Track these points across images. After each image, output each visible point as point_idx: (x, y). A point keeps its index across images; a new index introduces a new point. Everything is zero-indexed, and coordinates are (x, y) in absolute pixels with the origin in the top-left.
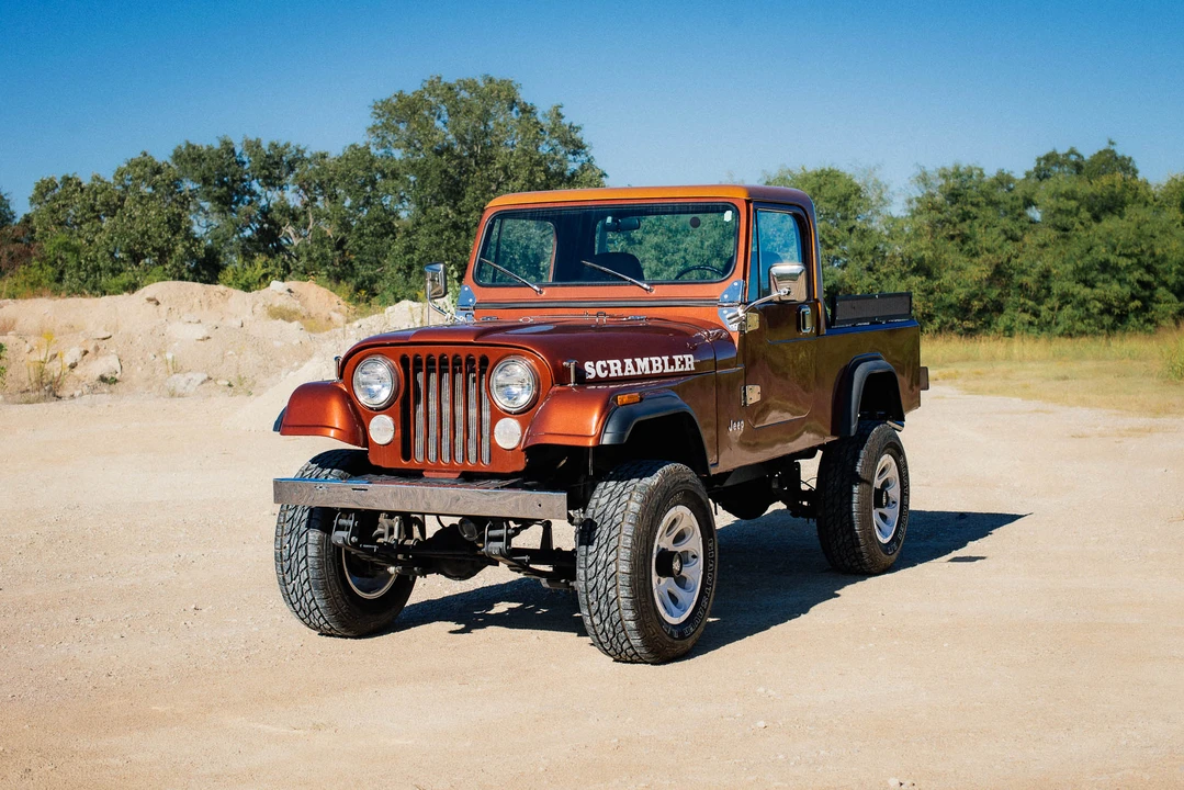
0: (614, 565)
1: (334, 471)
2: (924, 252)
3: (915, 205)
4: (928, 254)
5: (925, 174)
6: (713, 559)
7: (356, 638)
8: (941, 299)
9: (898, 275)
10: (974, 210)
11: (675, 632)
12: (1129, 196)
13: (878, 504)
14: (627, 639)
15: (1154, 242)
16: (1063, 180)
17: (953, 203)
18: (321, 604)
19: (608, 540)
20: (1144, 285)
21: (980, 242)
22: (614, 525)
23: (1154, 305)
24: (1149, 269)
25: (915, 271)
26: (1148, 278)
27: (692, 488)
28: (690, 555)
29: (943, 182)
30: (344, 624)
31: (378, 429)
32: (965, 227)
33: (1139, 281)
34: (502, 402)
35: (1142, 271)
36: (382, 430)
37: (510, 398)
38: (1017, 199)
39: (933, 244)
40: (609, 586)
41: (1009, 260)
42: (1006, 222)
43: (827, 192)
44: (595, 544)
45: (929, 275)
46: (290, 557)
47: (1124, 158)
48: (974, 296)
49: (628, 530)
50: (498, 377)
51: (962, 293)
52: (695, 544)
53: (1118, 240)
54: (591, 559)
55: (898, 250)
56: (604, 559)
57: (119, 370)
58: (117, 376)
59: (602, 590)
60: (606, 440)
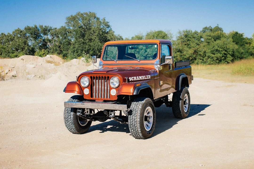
0: (136, 119)
1: (76, 100)
2: (180, 48)
3: (178, 38)
4: (181, 48)
5: (180, 31)
6: (155, 117)
7: (80, 134)
8: (184, 57)
9: (175, 52)
10: (190, 39)
11: (148, 132)
12: (221, 36)
13: (185, 104)
14: (139, 134)
15: (227, 45)
16: (208, 33)
17: (186, 38)
18: (74, 127)
19: (135, 114)
20: (225, 54)
21: (191, 45)
22: (136, 111)
23: (227, 58)
24: (226, 51)
25: (178, 51)
26: (226, 53)
27: (151, 103)
28: (150, 117)
29: (184, 33)
30: (78, 131)
31: (86, 91)
32: (188, 42)
33: (224, 53)
34: (112, 86)
35: (225, 51)
36: (87, 92)
37: (114, 85)
38: (199, 36)
39: (182, 46)
40: (135, 124)
41: (197, 49)
42: (197, 41)
43: (160, 35)
44: (132, 115)
45: (181, 52)
46: (67, 118)
47: (220, 28)
48: (190, 56)
49: (139, 112)
50: (111, 81)
51: (188, 56)
52: (151, 114)
53: (220, 45)
54: (131, 118)
55: (175, 47)
56: (134, 118)
57: (16, 74)
58: (16, 75)
59: (134, 124)
60: (135, 94)
